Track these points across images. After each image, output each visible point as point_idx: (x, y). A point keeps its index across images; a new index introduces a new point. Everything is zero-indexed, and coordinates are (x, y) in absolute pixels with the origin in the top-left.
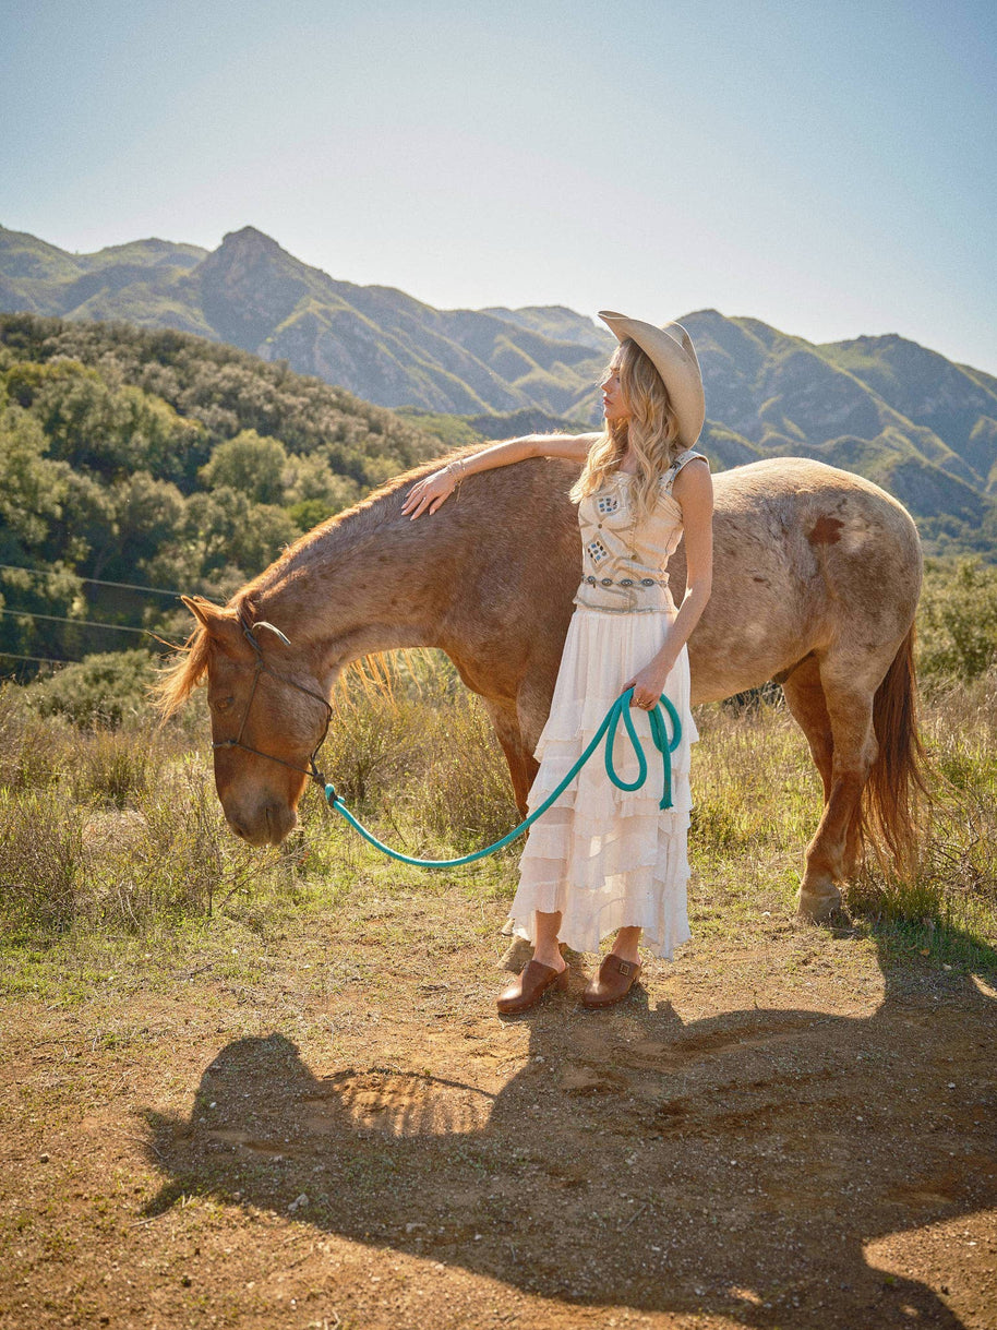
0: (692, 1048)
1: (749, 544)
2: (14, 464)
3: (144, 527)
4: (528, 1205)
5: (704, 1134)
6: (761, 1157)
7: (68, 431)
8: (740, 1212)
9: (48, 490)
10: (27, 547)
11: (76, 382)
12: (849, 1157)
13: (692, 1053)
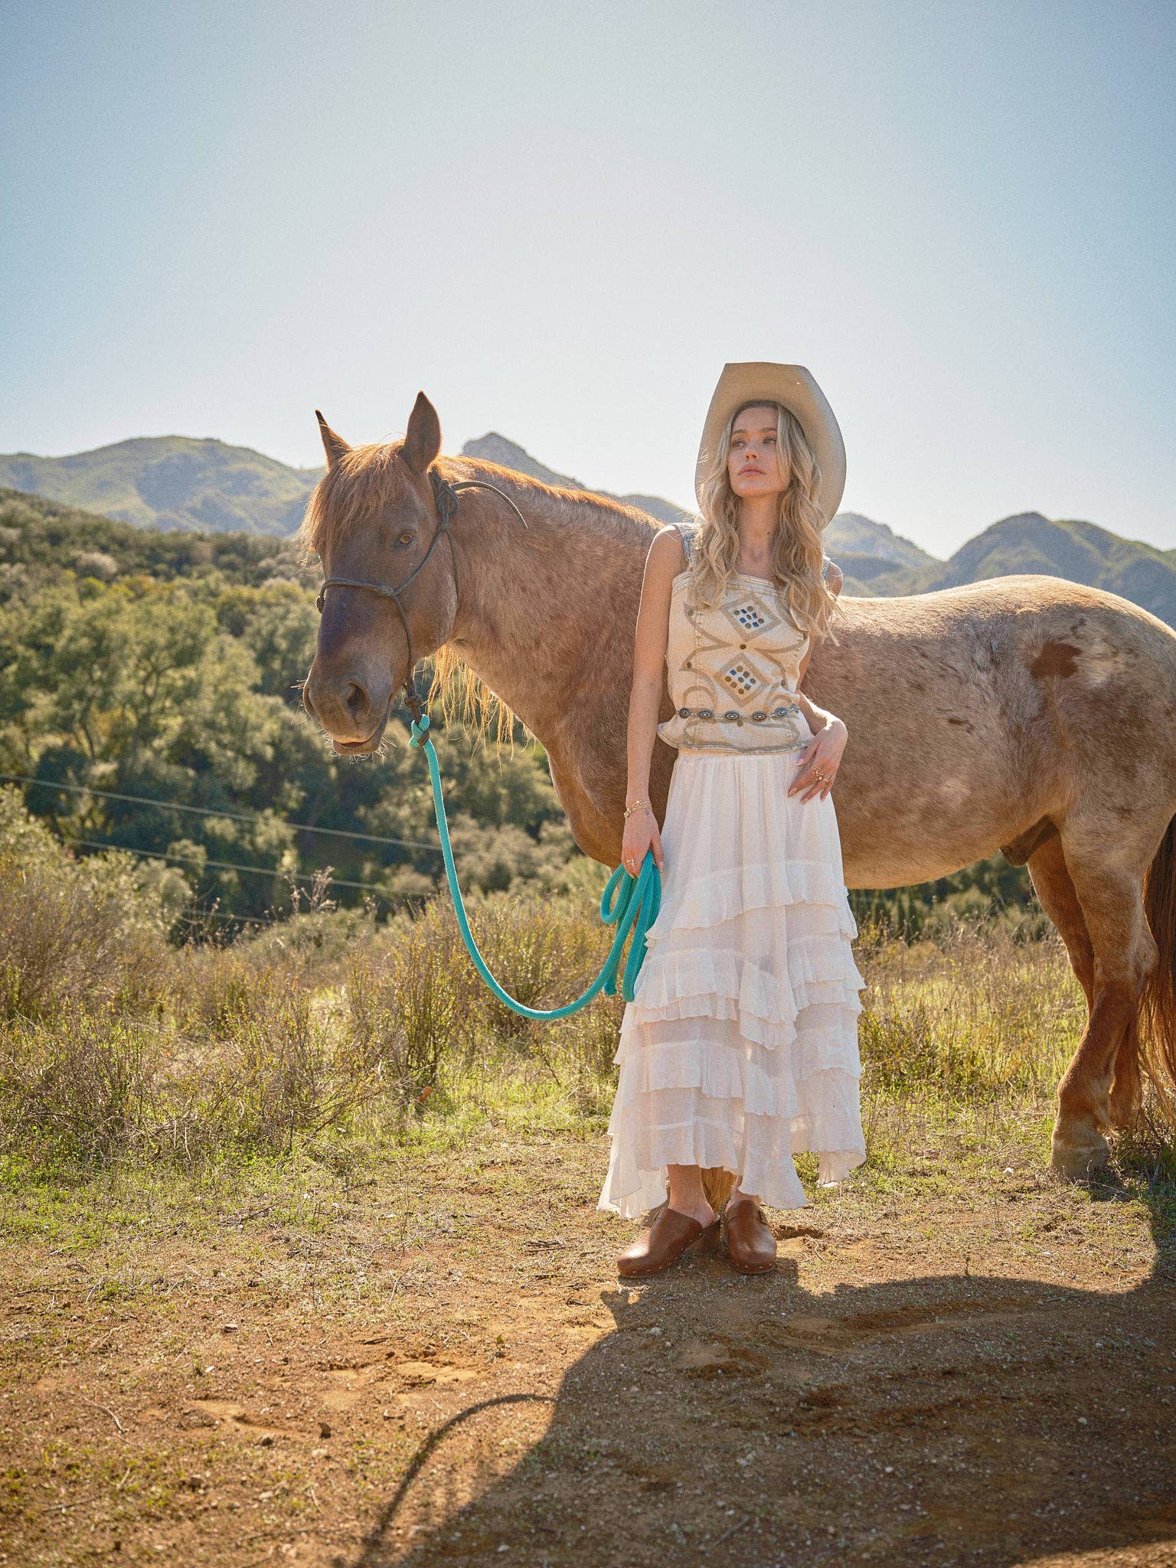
0: (869, 1325)
1: (941, 676)
2: (221, 699)
3: (364, 769)
4: (586, 1511)
5: (857, 1431)
6: (931, 1464)
7: (284, 661)
8: (881, 1534)
9: (258, 728)
10: (234, 794)
11: (294, 607)
12: (1056, 1469)
13: (868, 1331)
